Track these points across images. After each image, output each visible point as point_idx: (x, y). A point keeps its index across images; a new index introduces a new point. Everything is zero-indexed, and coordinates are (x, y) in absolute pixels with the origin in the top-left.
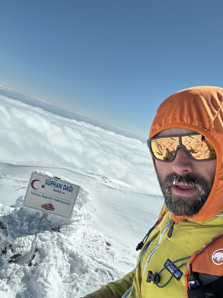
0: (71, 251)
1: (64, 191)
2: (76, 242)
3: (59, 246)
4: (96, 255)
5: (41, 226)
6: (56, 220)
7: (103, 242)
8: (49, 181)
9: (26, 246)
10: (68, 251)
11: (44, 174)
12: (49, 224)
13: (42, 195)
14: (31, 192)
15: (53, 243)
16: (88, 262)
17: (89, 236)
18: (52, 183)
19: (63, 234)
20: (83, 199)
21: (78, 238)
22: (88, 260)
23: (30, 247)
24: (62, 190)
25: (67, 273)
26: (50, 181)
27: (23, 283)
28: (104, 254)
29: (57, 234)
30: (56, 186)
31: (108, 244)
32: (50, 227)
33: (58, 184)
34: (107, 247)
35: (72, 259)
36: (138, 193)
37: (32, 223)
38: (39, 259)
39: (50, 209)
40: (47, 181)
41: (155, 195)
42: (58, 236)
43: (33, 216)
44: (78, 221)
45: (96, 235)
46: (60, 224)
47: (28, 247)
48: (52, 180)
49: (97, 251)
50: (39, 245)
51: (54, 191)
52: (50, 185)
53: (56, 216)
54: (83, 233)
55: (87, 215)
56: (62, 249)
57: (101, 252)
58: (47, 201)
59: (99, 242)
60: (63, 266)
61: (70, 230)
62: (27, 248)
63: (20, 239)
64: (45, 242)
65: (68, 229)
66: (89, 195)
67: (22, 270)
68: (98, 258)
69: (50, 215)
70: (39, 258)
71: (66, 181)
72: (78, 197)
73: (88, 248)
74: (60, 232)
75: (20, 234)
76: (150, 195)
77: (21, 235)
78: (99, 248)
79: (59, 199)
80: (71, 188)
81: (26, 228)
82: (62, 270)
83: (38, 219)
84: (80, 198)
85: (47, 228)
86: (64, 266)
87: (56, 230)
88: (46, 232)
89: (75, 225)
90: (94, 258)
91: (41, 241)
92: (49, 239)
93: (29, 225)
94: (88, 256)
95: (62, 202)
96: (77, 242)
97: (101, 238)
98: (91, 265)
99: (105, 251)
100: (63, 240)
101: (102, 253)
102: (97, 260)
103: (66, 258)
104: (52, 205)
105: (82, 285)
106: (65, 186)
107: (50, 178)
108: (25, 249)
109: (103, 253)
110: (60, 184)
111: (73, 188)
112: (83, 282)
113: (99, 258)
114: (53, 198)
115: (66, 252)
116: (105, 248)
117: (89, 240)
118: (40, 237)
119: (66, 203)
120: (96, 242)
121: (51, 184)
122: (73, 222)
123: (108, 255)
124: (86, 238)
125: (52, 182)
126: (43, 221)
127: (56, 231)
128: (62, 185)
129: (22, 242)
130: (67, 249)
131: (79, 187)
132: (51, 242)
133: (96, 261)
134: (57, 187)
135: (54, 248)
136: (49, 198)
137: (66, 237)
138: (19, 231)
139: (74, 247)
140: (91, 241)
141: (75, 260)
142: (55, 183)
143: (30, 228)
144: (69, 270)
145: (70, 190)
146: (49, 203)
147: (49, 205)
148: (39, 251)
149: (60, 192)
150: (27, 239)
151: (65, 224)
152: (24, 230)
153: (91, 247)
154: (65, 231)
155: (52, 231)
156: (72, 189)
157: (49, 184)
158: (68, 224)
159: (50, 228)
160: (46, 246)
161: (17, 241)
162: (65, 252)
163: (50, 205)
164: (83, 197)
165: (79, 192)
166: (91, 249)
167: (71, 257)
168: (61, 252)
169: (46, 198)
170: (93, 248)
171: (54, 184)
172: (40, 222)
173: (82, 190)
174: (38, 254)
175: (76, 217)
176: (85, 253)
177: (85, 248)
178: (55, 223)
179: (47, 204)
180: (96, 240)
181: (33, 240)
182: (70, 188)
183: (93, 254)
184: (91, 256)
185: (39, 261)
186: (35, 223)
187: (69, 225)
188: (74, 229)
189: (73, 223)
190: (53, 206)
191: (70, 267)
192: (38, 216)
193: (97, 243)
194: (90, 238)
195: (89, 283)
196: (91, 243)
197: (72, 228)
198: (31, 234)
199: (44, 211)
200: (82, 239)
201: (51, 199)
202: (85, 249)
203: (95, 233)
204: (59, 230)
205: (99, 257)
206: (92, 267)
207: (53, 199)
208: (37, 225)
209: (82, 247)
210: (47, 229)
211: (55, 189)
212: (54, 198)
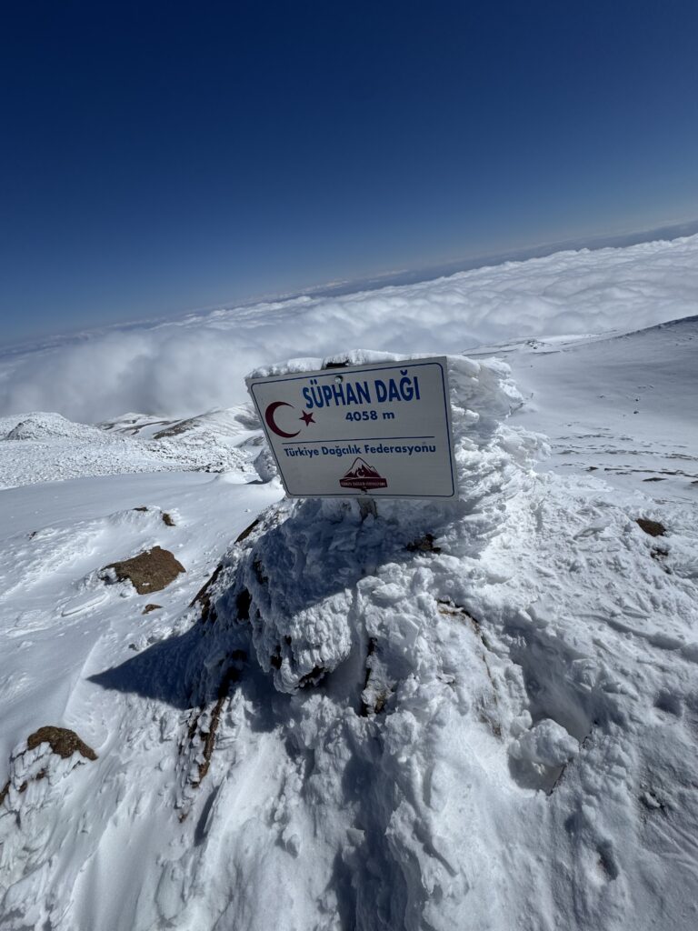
0: (507, 609)
1: (388, 406)
2: (514, 559)
3: (453, 604)
4: (627, 607)
5: (365, 547)
6: (411, 513)
7: (627, 529)
8: (312, 389)
9: (331, 642)
10: (495, 615)
11: (283, 371)
12: (390, 531)
13: (323, 448)
14: (286, 450)
15: (421, 606)
16: (600, 655)
17: (557, 519)
18: (329, 394)
19: (452, 558)
20: (486, 406)
21: (518, 537)
22: (597, 642)
23: (348, 636)
24: (374, 405)
25: (518, 707)
26: (318, 388)
27: (351, 802)
28: (658, 587)
29: (429, 561)
30: (349, 399)
31: (653, 528)
32: (400, 543)
33: (349, 386)
34: (651, 545)
35: (519, 641)
36: (601, 341)
37: (331, 548)
38: (389, 683)
39: (370, 484)
40: (309, 394)
41: (639, 331)
42: (436, 568)
43: (334, 515)
44: (495, 489)
45: (582, 501)
46: (429, 523)
47: (337, 642)
48: (322, 382)
49: (620, 578)
50: (371, 627)
51: (351, 419)
52: (328, 405)
53: (402, 501)
54: (532, 507)
55: (522, 446)
56: (468, 613)
57: (640, 579)
58: (347, 464)
59: (606, 533)
60: (490, 686)
61: (474, 535)
62: (334, 648)
63: (303, 619)
64: (393, 607)
65: (464, 532)
66: (504, 378)
67: (339, 732)
68: (641, 617)
69: (384, 503)
70: (388, 675)
71: (374, 364)
72: (455, 409)
73: (573, 574)
74: (438, 551)
75: (300, 598)
76: (628, 335)
77: (305, 600)
78: (624, 565)
79: (385, 444)
80: (409, 383)
81: (316, 570)
82: (493, 705)
83: (352, 524)
84: (466, 408)
85: (389, 549)
86: (494, 683)
87: (421, 547)
88: (384, 567)
89: (487, 510)
90: (619, 620)
91: (377, 608)
92: (403, 592)
93: (323, 558)
94: (587, 616)
95: (398, 450)
96: (520, 559)
97: (610, 509)
98: (624, 673)
99: (654, 569)
100: (461, 581)
101: (647, 586)
102: (637, 629)
103: (495, 642)
104: (372, 469)
105: (618, 822)
106: (378, 383)
107: (312, 377)
108: (327, 653)
109: (649, 582)
110: (358, 385)
111: (415, 379)
112: (618, 799)
113: (645, 618)
114: (360, 445)
115: (489, 619)
116: (647, 553)
117: (564, 534)
118: (369, 591)
119: (418, 449)
120: (596, 539)
121: (328, 398)
122: (477, 499)
123: (676, 583)
124: (551, 531)
125: (325, 388)
126: (369, 528)
127: (425, 552)
128: (365, 383)
129: (312, 628)
130: (486, 607)
131: (439, 365)
132: (413, 604)
133: (636, 634)
134: (352, 402)
135: (435, 627)
136: (350, 450)
137: (467, 565)
138: (300, 586)
139: (513, 588)
140: (575, 538)
141: (534, 646)
142: (338, 391)
143: (329, 565)
144: (525, 694)
145: (408, 394)
146: (358, 465)
147: (361, 474)
148: (380, 651)
149: (374, 415)
150: (326, 612)
151: (448, 517)
152: (313, 579)
153: (585, 564)
154: (457, 545)
155: (408, 554)
156: (412, 385)
157: (319, 401)
158: (460, 514)
159: (397, 547)
160: (397, 628)
161: (298, 627)
162: (485, 622)
163: (363, 471)
164: (483, 399)
165: (451, 384)
166: (584, 574)
167: (513, 635)
168: (464, 632)
169: (339, 452)
170: (593, 570)
171: (337, 395)
172: (361, 531)
173: (465, 374)
174: (378, 661)
175: (481, 483)
176: (567, 605)
177: (561, 579)
178: (409, 524)
179: (353, 471)
180: (595, 531)
181: (348, 609)
182: (406, 385)
183: (607, 602)
184: (600, 614)
185: (391, 686)
186: (344, 544)
187: (467, 518)
188: (489, 527)
189: (477, 506)
190: (375, 474)
191: (521, 679)
192: (348, 514)
193: (603, 539)
194: (565, 525)
195: (658, 805)
196: (577, 545)
197: (480, 525)
198: (338, 589)
199: (359, 496)
200: (534, 533)
201: (358, 451)
202: (561, 586)
203: (575, 491)
204: (435, 546)
205: (645, 614)
206: (632, 690)
207: (363, 450)
208: (352, 547)
209: (546, 575)
210: (388, 553)
211: (349, 414)
212: (366, 446)
